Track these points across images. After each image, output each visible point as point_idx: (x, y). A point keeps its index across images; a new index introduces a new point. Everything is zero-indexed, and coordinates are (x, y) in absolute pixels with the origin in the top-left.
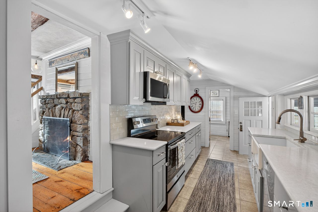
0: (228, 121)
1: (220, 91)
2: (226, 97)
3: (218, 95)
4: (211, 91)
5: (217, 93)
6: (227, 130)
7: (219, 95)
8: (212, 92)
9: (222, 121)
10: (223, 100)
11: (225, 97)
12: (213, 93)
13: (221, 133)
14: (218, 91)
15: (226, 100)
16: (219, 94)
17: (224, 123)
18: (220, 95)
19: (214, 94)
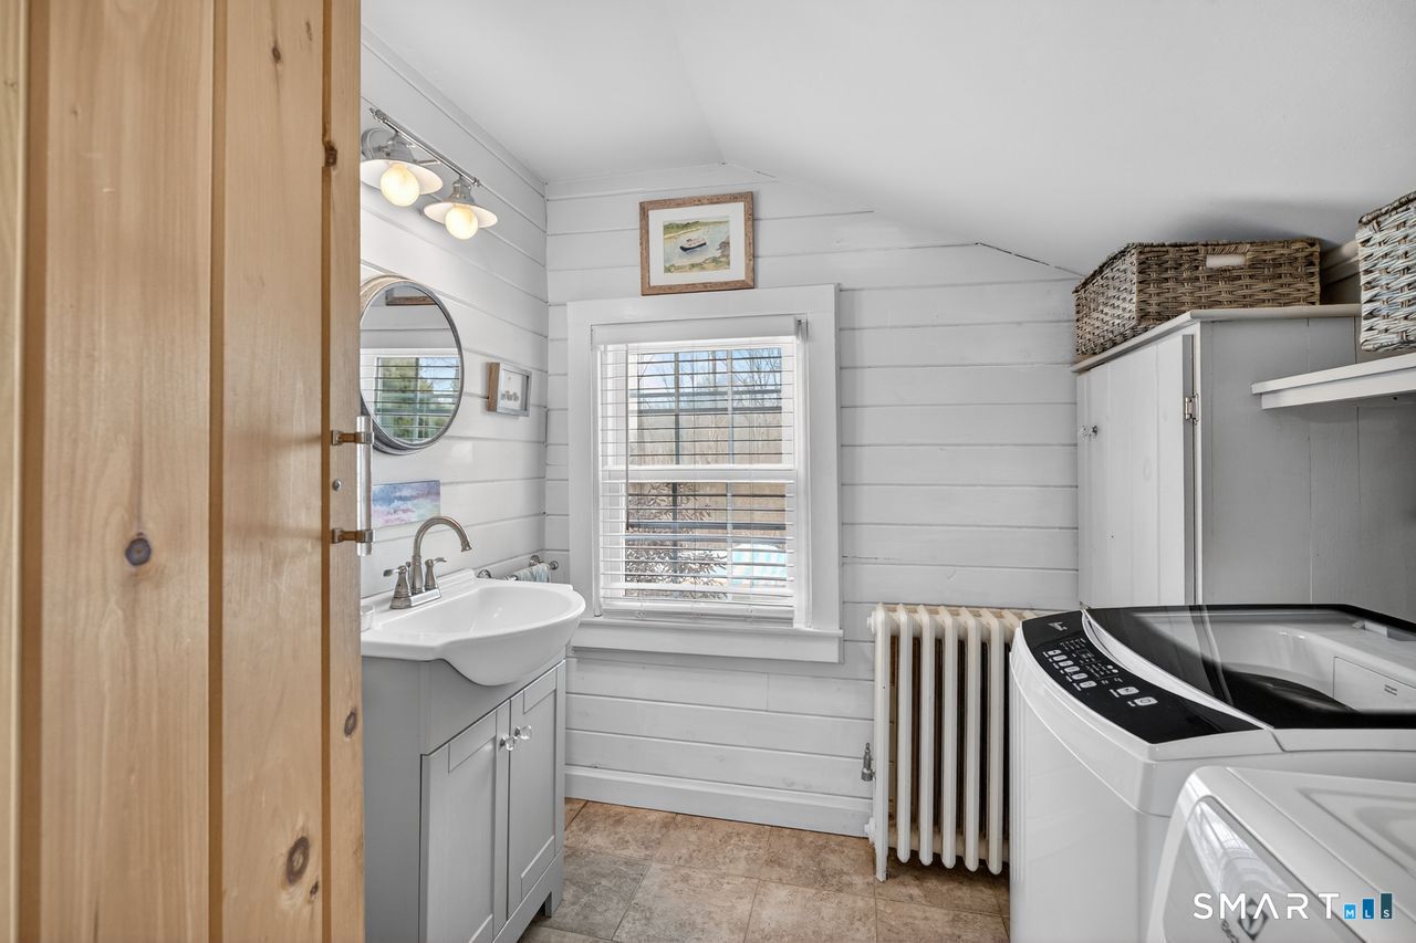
0: (878, 619)
1: (764, 210)
2: (840, 290)
3: (737, 272)
4: (658, 218)
5: (725, 245)
6: (868, 762)
7: (752, 270)
8: (668, 228)
9: (799, 625)
10: (801, 328)
11: (830, 291)
12: (683, 238)
13: (790, 786)
14: (736, 211)
15: (844, 329)
16: (752, 256)
17: (830, 653)
18: (762, 264)
19: (686, 260)
